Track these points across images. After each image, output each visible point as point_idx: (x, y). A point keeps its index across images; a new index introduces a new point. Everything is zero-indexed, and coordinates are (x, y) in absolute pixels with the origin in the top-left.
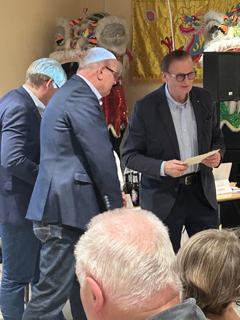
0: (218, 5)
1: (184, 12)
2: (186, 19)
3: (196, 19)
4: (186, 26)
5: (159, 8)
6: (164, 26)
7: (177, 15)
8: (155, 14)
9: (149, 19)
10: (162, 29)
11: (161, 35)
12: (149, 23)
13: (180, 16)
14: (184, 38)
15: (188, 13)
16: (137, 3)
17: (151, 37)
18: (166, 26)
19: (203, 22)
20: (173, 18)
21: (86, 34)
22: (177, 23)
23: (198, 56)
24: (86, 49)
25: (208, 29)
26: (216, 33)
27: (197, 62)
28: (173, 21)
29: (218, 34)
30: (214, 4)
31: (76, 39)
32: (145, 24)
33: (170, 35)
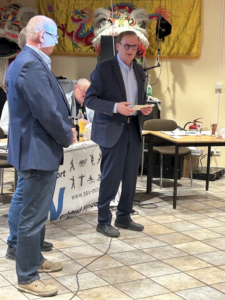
0: (99, 4)
1: (75, 7)
2: (76, 12)
3: (83, 13)
4: (76, 17)
5: (56, 3)
6: (61, 16)
7: (69, 9)
8: (54, 8)
9: (50, 11)
10: (59, 18)
11: (58, 22)
13: (72, 10)
14: (74, 25)
15: (78, 8)
18: (62, 16)
19: (88, 15)
20: (67, 11)
21: (10, 18)
22: (70, 14)
23: (84, 38)
24: (11, 29)
25: (98, 20)
26: (104, 24)
27: (83, 42)
28: (67, 13)
29: (106, 24)
30: (96, 3)
31: (4, 21)
32: (46, 14)
33: (64, 22)
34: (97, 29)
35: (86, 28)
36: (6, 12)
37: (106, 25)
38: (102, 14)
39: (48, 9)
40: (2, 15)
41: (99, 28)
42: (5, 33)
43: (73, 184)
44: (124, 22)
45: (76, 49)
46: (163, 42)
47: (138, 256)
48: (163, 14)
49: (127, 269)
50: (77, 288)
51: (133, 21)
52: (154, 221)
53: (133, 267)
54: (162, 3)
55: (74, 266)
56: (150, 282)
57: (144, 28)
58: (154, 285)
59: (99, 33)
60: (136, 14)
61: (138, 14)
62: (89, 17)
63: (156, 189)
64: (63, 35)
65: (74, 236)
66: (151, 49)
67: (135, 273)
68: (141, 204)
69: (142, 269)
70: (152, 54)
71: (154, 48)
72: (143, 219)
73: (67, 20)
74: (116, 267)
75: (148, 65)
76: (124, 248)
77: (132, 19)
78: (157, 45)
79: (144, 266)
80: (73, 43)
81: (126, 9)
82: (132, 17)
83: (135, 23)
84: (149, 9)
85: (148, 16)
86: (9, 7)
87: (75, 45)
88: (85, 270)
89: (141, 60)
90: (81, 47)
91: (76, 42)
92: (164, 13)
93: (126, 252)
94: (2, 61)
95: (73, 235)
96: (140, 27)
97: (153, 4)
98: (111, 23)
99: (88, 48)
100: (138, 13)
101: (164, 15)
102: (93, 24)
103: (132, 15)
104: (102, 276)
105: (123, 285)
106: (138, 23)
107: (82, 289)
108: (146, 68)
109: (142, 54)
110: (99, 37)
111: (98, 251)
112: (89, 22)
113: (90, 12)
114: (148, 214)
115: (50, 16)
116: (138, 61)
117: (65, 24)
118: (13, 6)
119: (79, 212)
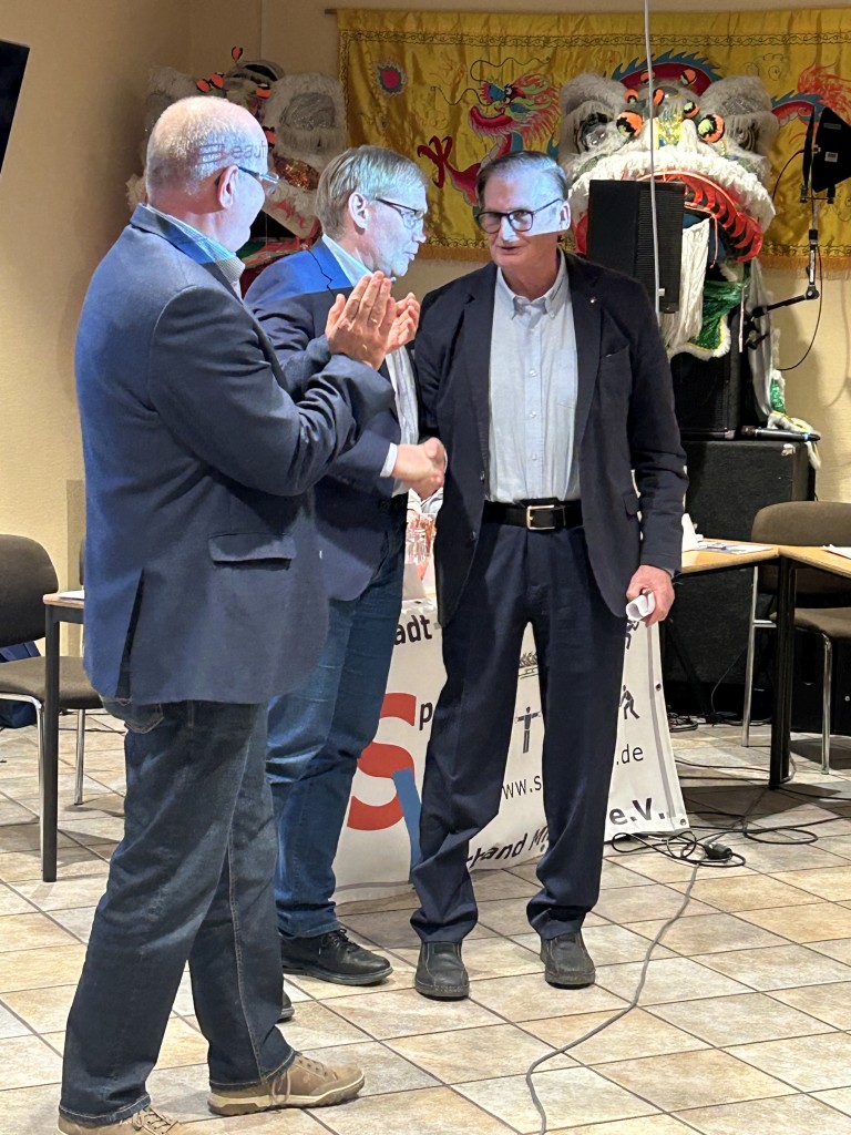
0: (580, 61)
1: (486, 73)
2: (489, 91)
3: (515, 93)
4: (489, 111)
5: (414, 57)
6: (429, 107)
7: (463, 80)
8: (403, 76)
9: (384, 87)
10: (422, 115)
11: (417, 132)
12: (385, 98)
13: (475, 85)
14: (482, 141)
15: (496, 77)
16: (353, 42)
17: (389, 135)
18: (434, 108)
19: (537, 104)
20: (455, 88)
22: (465, 102)
25: (578, 122)
26: (599, 134)
28: (453, 97)
29: (606, 136)
30: (567, 57)
32: (374, 101)
33: (444, 131)
34: (574, 157)
36: (225, 94)
37: (607, 142)
38: (594, 98)
39: (382, 83)
41: (579, 153)
44: (677, 127)
46: (830, 202)
47: (759, 1017)
48: (827, 95)
49: (721, 1061)
50: (537, 1121)
51: (715, 125)
52: (810, 889)
53: (741, 1053)
54: (824, 53)
55: (518, 1047)
56: (812, 1108)
57: (755, 150)
58: (829, 1118)
59: (582, 172)
60: (727, 96)
61: (731, 97)
62: (540, 111)
63: (804, 774)
64: (438, 181)
65: (507, 938)
66: (781, 230)
67: (753, 1074)
68: (750, 827)
69: (776, 1060)
70: (786, 250)
71: (792, 228)
72: (764, 881)
73: (455, 123)
74: (676, 1051)
75: (770, 293)
76: (700, 986)
77: (710, 117)
78: (806, 214)
79: (785, 1050)
81: (686, 78)
82: (710, 107)
83: (721, 131)
84: (775, 76)
85: (770, 106)
86: (236, 76)
88: (561, 1060)
89: (742, 270)
92: (832, 93)
93: (711, 1001)
95: (501, 935)
96: (740, 145)
97: (788, 58)
98: (628, 134)
100: (733, 93)
101: (832, 98)
102: (552, 138)
103: (711, 102)
104: (628, 1081)
105: (711, 1117)
106: (732, 132)
107: (559, 1124)
108: (761, 303)
109: (747, 249)
110: (583, 186)
111: (603, 995)
112: (538, 130)
113: (546, 92)
114: (783, 865)
115: (388, 110)
116: (733, 276)
117: (447, 138)
118: (250, 73)
119: (517, 851)
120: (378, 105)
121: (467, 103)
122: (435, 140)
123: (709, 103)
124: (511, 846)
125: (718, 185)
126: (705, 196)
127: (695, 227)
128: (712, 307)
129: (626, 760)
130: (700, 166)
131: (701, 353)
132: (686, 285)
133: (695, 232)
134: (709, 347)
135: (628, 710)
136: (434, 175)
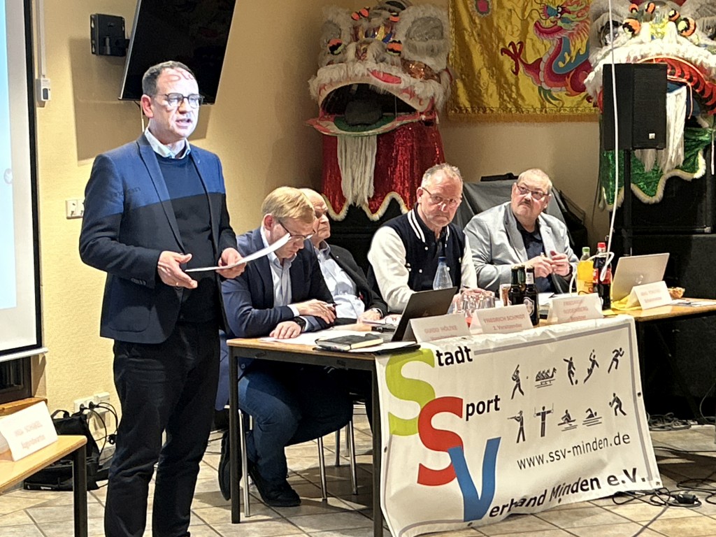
2: (547, 11)
3: (564, 11)
4: (547, 24)
6: (508, 23)
7: (530, 4)
8: (490, 4)
9: (482, 13)
10: (504, 29)
11: (501, 39)
12: (479, 17)
13: (536, 7)
14: (543, 43)
15: (550, 1)
17: (482, 42)
18: (511, 24)
19: (578, 17)
20: (524, 10)
21: (380, 35)
22: (531, 18)
23: (568, 75)
24: (383, 61)
25: (600, 27)
26: (614, 34)
27: (566, 85)
29: (618, 35)
31: (365, 43)
32: (472, 21)
33: (518, 38)
34: (598, 50)
35: (572, 49)
36: (370, 21)
37: (618, 39)
39: (477, 8)
40: (361, 28)
41: (602, 47)
42: (366, 74)
43: (522, 429)
44: (663, 27)
45: (547, 104)
51: (688, 24)
59: (601, 59)
60: (699, 5)
61: (702, 6)
62: (580, 21)
64: (515, 71)
73: (524, 32)
77: (686, 20)
80: (540, 88)
82: (688, 13)
83: (694, 28)
86: (379, 9)
87: (545, 95)
89: (713, 121)
90: (561, 97)
91: (548, 85)
94: (362, 140)
96: (709, 37)
98: (630, 33)
99: (580, 99)
100: (704, 3)
102: (589, 39)
103: (688, 9)
106: (703, 29)
109: (714, 106)
110: (600, 68)
112: (579, 34)
113: (584, 9)
115: (481, 25)
116: (705, 124)
117: (520, 43)
118: (388, 6)
119: (541, 502)
120: (475, 23)
121: (533, 19)
122: (512, 44)
123: (686, 11)
124: (535, 498)
125: (692, 64)
126: (682, 71)
127: (676, 92)
128: (692, 145)
129: (617, 442)
130: (678, 51)
131: (686, 176)
132: (672, 131)
133: (676, 96)
134: (692, 172)
135: (618, 410)
136: (512, 67)
